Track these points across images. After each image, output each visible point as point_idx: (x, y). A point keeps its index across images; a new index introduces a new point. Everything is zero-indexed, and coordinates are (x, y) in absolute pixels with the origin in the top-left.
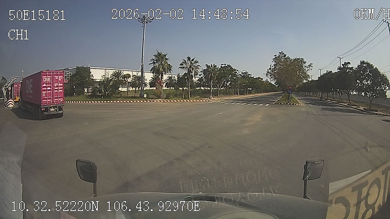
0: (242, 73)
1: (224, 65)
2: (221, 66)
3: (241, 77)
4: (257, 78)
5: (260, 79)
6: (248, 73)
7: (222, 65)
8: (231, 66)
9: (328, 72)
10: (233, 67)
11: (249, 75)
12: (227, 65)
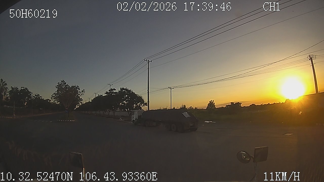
0: (35, 95)
1: (23, 88)
2: (21, 89)
3: (34, 98)
4: (46, 100)
5: (49, 101)
6: (39, 95)
7: (21, 87)
8: (28, 89)
9: (99, 95)
10: (29, 90)
11: (40, 97)
12: (25, 88)
